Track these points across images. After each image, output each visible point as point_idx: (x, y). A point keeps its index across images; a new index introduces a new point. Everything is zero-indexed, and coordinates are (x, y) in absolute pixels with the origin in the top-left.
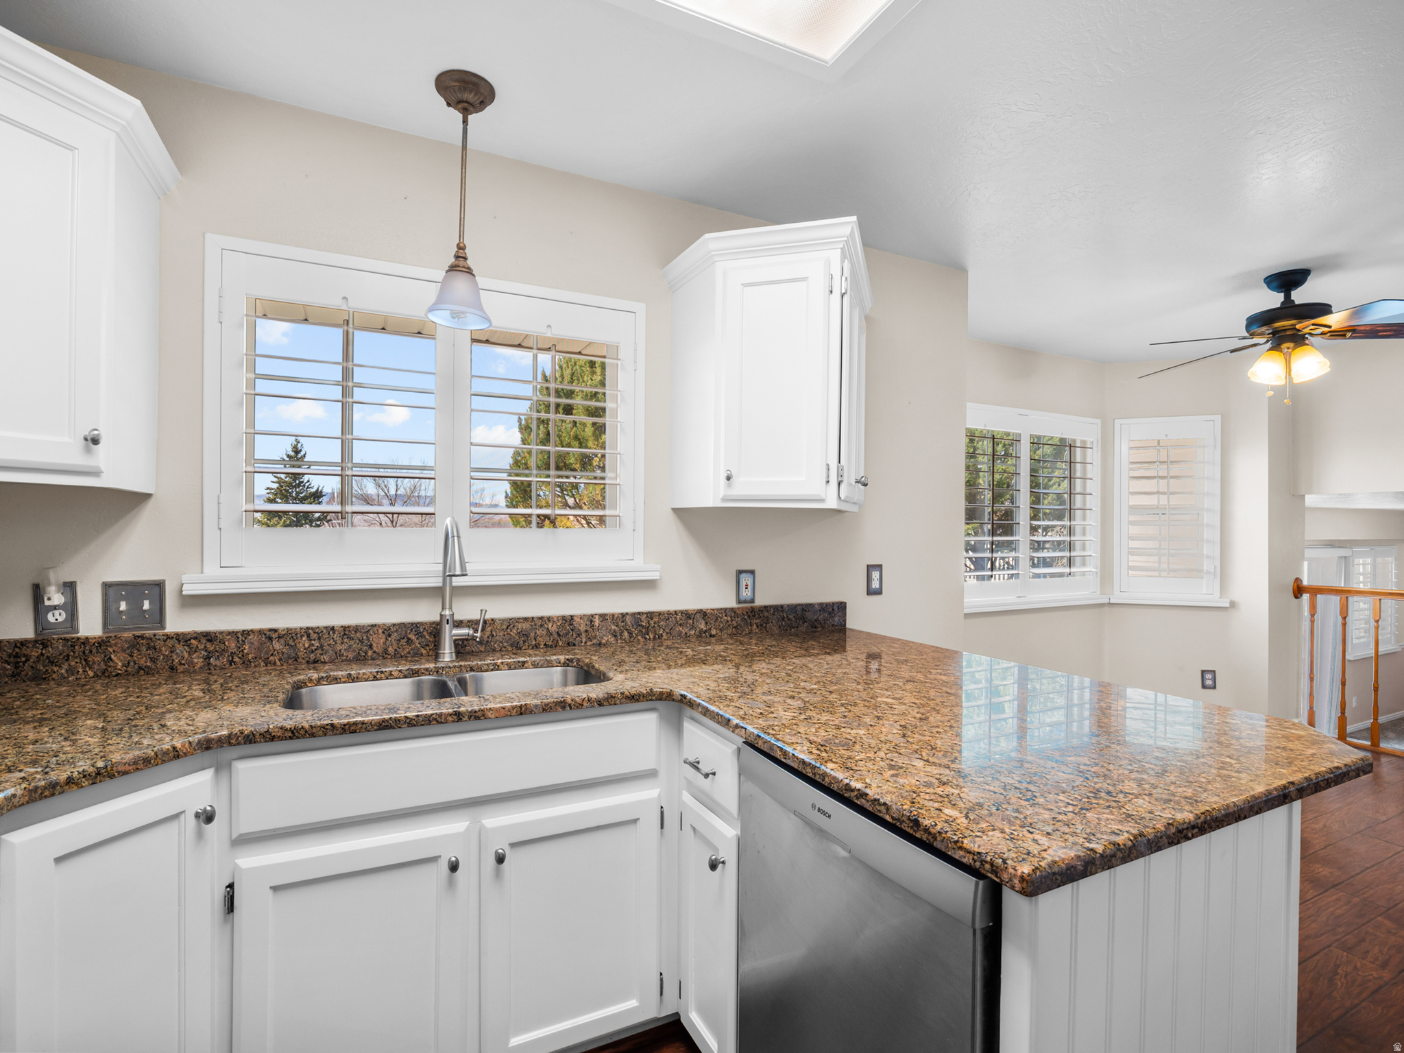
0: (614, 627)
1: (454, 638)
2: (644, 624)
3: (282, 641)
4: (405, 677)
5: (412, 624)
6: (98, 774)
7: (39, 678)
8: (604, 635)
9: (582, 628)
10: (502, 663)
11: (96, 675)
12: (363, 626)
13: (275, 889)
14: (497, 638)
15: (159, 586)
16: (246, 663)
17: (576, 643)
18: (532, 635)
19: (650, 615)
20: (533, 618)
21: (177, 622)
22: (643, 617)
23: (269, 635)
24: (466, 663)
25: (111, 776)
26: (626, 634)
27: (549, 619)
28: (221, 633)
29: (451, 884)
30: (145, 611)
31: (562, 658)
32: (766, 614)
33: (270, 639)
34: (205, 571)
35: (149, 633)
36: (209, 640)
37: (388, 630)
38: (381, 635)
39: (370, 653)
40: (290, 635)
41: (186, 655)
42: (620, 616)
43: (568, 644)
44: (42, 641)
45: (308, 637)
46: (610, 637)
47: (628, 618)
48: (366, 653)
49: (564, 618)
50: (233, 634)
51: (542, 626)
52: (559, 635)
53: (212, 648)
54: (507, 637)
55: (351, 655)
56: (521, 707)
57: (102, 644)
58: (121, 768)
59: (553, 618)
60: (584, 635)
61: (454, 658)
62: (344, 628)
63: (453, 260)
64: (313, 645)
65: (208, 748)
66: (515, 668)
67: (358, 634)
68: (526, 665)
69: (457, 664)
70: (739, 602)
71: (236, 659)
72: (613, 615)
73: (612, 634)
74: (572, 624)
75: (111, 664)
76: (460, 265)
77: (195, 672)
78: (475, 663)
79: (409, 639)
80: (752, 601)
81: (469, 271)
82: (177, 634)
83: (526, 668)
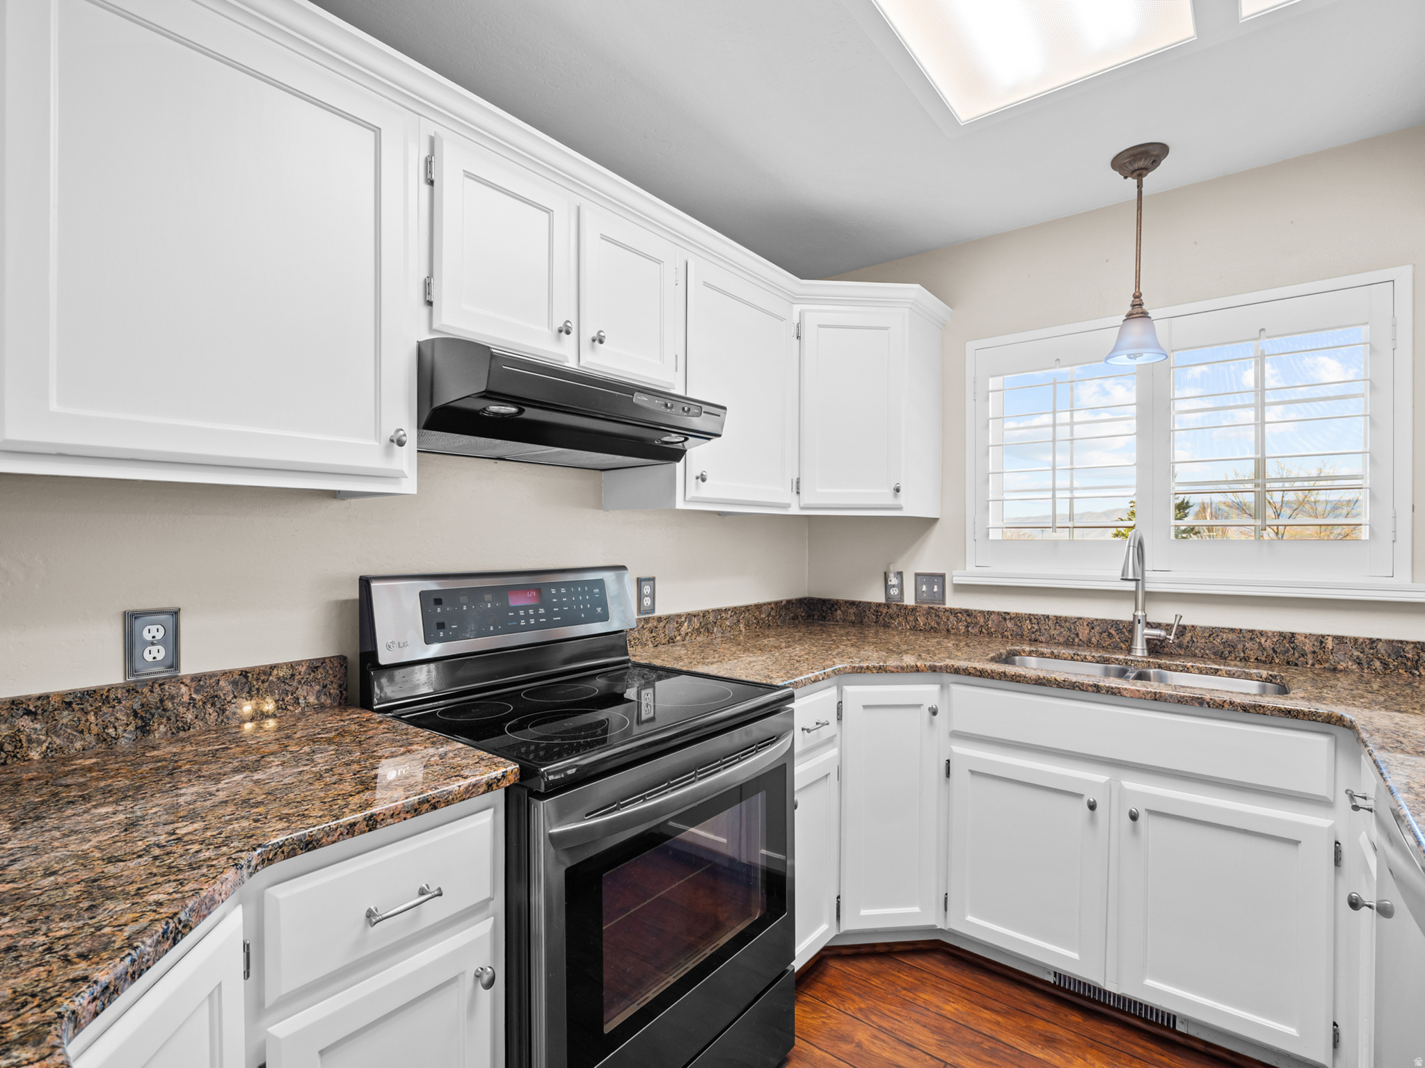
0: (1356, 653)
1: (1146, 637)
2: (1410, 656)
3: (1013, 621)
4: (1098, 662)
5: (1113, 621)
6: (880, 668)
7: (886, 626)
8: (1342, 661)
9: (1308, 648)
10: (1192, 666)
11: (911, 629)
12: (1071, 618)
13: (972, 772)
14: (1198, 644)
15: (942, 576)
16: (990, 634)
17: (1300, 664)
18: (1240, 646)
20: (1241, 630)
21: (953, 601)
22: (1408, 648)
23: (1004, 616)
24: (1154, 660)
25: (886, 672)
26: (1377, 664)
27: (1262, 633)
28: (975, 611)
29: (1093, 821)
30: (935, 592)
31: (1264, 673)
33: (1005, 619)
34: (967, 568)
35: (936, 606)
36: (968, 615)
37: (1092, 624)
38: (1086, 627)
39: (1077, 640)
40: (1017, 618)
41: (955, 623)
42: (1368, 642)
43: (1288, 663)
44: (888, 606)
45: (1030, 621)
46: (1350, 663)
48: (1074, 640)
49: (1282, 634)
50: (982, 612)
51: (1251, 639)
52: (1275, 651)
53: (970, 621)
54: (1210, 645)
55: (1062, 640)
56: (1155, 693)
57: (914, 609)
58: (890, 669)
59: (1266, 633)
60: (1310, 656)
61: (1146, 654)
62: (1057, 618)
63: (1130, 308)
64: (1034, 628)
65: (935, 671)
66: (1207, 674)
67: (1067, 624)
68: (1219, 673)
69: (1145, 660)
71: (984, 630)
72: (1356, 640)
73: (1355, 661)
74: (1293, 642)
75: (917, 623)
76: (1138, 311)
77: (960, 635)
78: (1163, 661)
79: (1110, 633)
81: (1144, 315)
82: (951, 609)
83: (1220, 676)
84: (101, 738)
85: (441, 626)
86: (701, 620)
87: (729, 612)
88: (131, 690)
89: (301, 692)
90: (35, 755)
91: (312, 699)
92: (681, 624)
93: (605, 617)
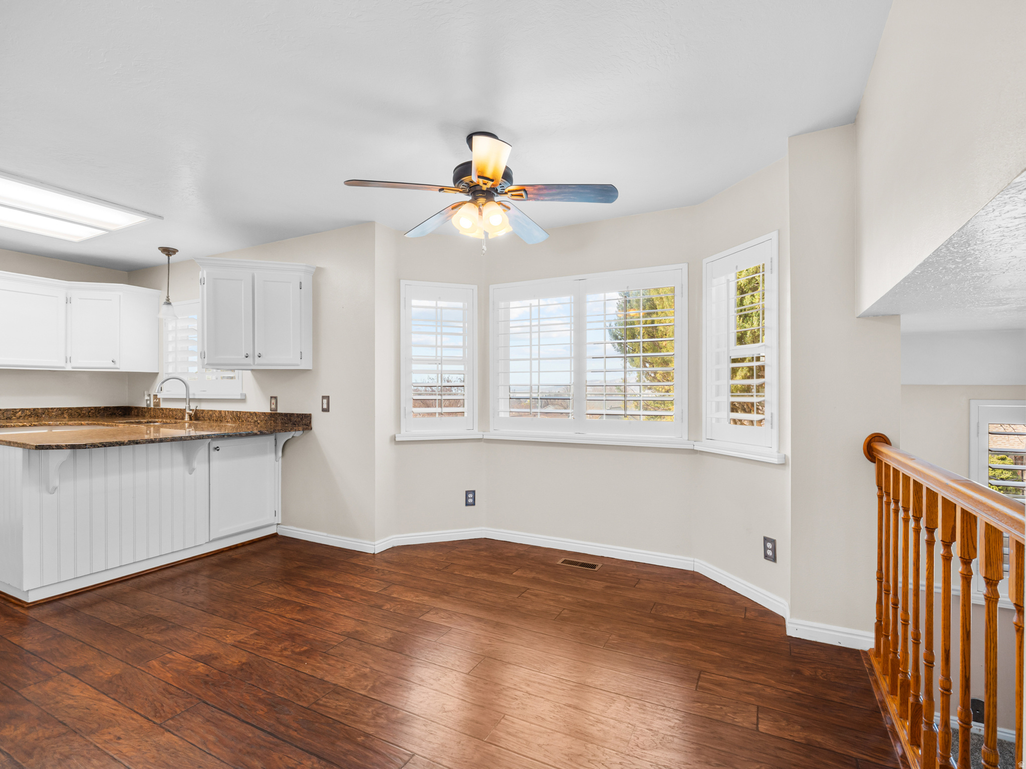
9: (223, 415)
15: (159, 396)
19: (240, 412)
21: (162, 405)
22: (238, 413)
30: (157, 402)
32: (276, 416)
34: (164, 392)
35: (157, 407)
41: (162, 413)
47: (234, 413)
49: (219, 411)
50: (165, 409)
53: (166, 414)
57: (152, 409)
62: (180, 409)
67: (178, 412)
70: (271, 410)
71: (169, 416)
77: (163, 418)
80: (276, 410)
81: (170, 304)
87: (55, 410)
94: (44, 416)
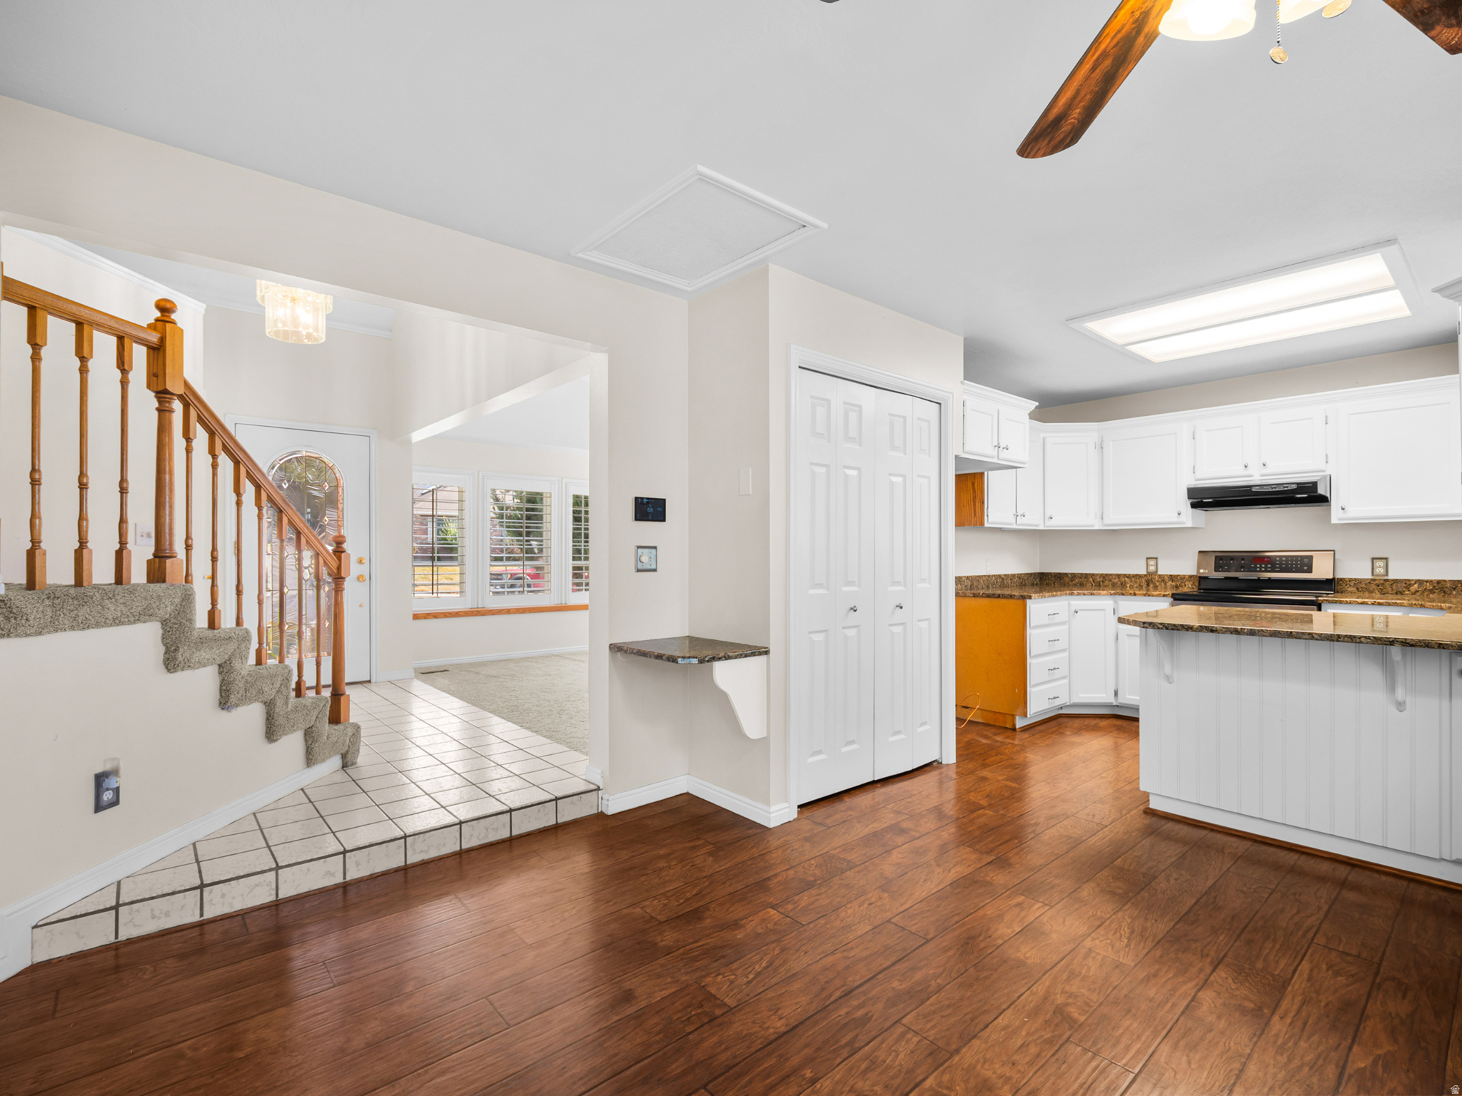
84: (1140, 585)
85: (1221, 567)
86: (1436, 585)
88: (1145, 575)
89: (1187, 583)
90: (1128, 586)
91: (1190, 586)
92: (1410, 585)
93: (1310, 570)
94: (1454, 593)
